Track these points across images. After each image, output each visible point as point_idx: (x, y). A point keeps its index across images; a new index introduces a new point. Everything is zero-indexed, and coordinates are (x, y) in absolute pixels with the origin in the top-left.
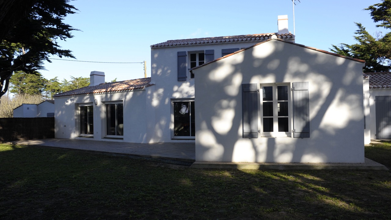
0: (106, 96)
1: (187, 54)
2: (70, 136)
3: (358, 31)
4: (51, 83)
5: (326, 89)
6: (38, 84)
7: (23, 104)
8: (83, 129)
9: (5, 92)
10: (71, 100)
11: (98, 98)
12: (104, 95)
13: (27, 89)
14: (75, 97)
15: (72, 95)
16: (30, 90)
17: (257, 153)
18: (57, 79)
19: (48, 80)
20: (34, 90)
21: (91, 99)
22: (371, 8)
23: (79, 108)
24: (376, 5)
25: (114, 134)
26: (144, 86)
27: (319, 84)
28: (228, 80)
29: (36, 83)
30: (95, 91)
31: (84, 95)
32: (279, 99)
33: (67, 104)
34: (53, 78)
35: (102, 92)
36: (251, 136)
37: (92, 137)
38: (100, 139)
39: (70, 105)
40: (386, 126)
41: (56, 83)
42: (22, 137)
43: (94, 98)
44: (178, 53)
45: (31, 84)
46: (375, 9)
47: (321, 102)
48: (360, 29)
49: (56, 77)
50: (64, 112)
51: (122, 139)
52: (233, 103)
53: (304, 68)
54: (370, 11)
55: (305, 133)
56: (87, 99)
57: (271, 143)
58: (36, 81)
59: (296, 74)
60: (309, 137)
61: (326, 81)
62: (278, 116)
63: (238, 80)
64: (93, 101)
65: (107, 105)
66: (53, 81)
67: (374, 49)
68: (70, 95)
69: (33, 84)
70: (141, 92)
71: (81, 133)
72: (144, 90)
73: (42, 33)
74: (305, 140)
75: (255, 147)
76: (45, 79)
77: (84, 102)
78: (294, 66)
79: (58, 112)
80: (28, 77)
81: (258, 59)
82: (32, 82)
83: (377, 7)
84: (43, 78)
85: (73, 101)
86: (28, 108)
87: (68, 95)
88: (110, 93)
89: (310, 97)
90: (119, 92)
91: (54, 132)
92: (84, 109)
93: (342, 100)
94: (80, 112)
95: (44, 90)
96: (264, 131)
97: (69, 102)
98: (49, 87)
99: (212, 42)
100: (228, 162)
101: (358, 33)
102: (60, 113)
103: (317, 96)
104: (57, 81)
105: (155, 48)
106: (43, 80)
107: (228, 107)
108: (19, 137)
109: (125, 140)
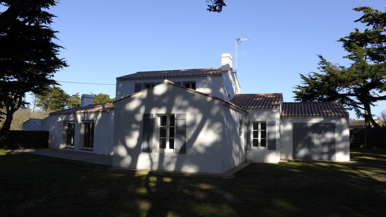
0: (85, 116)
1: (142, 85)
2: (59, 146)
3: (321, 62)
4: (73, 99)
5: (199, 118)
6: (60, 99)
7: (30, 119)
8: (68, 142)
9: (18, 108)
10: (61, 118)
11: (79, 117)
12: (83, 115)
13: (50, 103)
14: (64, 115)
15: (61, 114)
16: (53, 104)
17: (152, 163)
18: (79, 95)
19: (70, 95)
20: (56, 104)
21: (74, 118)
22: (342, 40)
23: (67, 125)
24: (346, 37)
25: (88, 147)
26: (108, 110)
27: (195, 115)
28: (137, 110)
29: (58, 98)
30: (77, 112)
31: (69, 114)
32: (170, 125)
33: (58, 120)
34: (75, 94)
35: (81, 113)
36: (148, 150)
37: (73, 148)
38: (78, 150)
39: (61, 121)
40: (302, 148)
41: (77, 98)
42: (21, 147)
43: (76, 116)
44: (136, 84)
45: (53, 99)
46: (346, 41)
47: (195, 128)
48: (321, 61)
49: (78, 93)
50: (56, 127)
51: (92, 150)
52: (138, 127)
53: (185, 103)
54: (342, 43)
55: (183, 151)
56: (72, 117)
57: (162, 156)
58: (58, 97)
59: (181, 108)
60: (185, 153)
61: (200, 113)
62: (170, 137)
63: (143, 110)
64: (76, 120)
65: (85, 123)
66: (75, 97)
67: (332, 78)
68: (60, 114)
69: (55, 99)
70: (106, 114)
71: (67, 145)
72: (108, 113)
73: (29, 69)
74: (182, 155)
75: (151, 159)
76: (67, 94)
77: (70, 119)
78: (179, 101)
79: (52, 127)
80: (52, 93)
81: (156, 96)
82: (55, 97)
83: (347, 39)
84: (66, 94)
85: (62, 119)
86: (34, 123)
87: (59, 114)
88: (87, 114)
89: (187, 124)
90: (94, 113)
91: (48, 143)
92: (70, 125)
93: (210, 127)
94: (67, 127)
95: (66, 105)
96: (160, 148)
97: (60, 119)
98: (70, 102)
99: (161, 76)
100: (134, 169)
101: (321, 64)
102: (53, 127)
103: (193, 123)
104: (79, 97)
105: (119, 80)
106: (65, 95)
107: (135, 129)
108: (19, 146)
109: (94, 152)
